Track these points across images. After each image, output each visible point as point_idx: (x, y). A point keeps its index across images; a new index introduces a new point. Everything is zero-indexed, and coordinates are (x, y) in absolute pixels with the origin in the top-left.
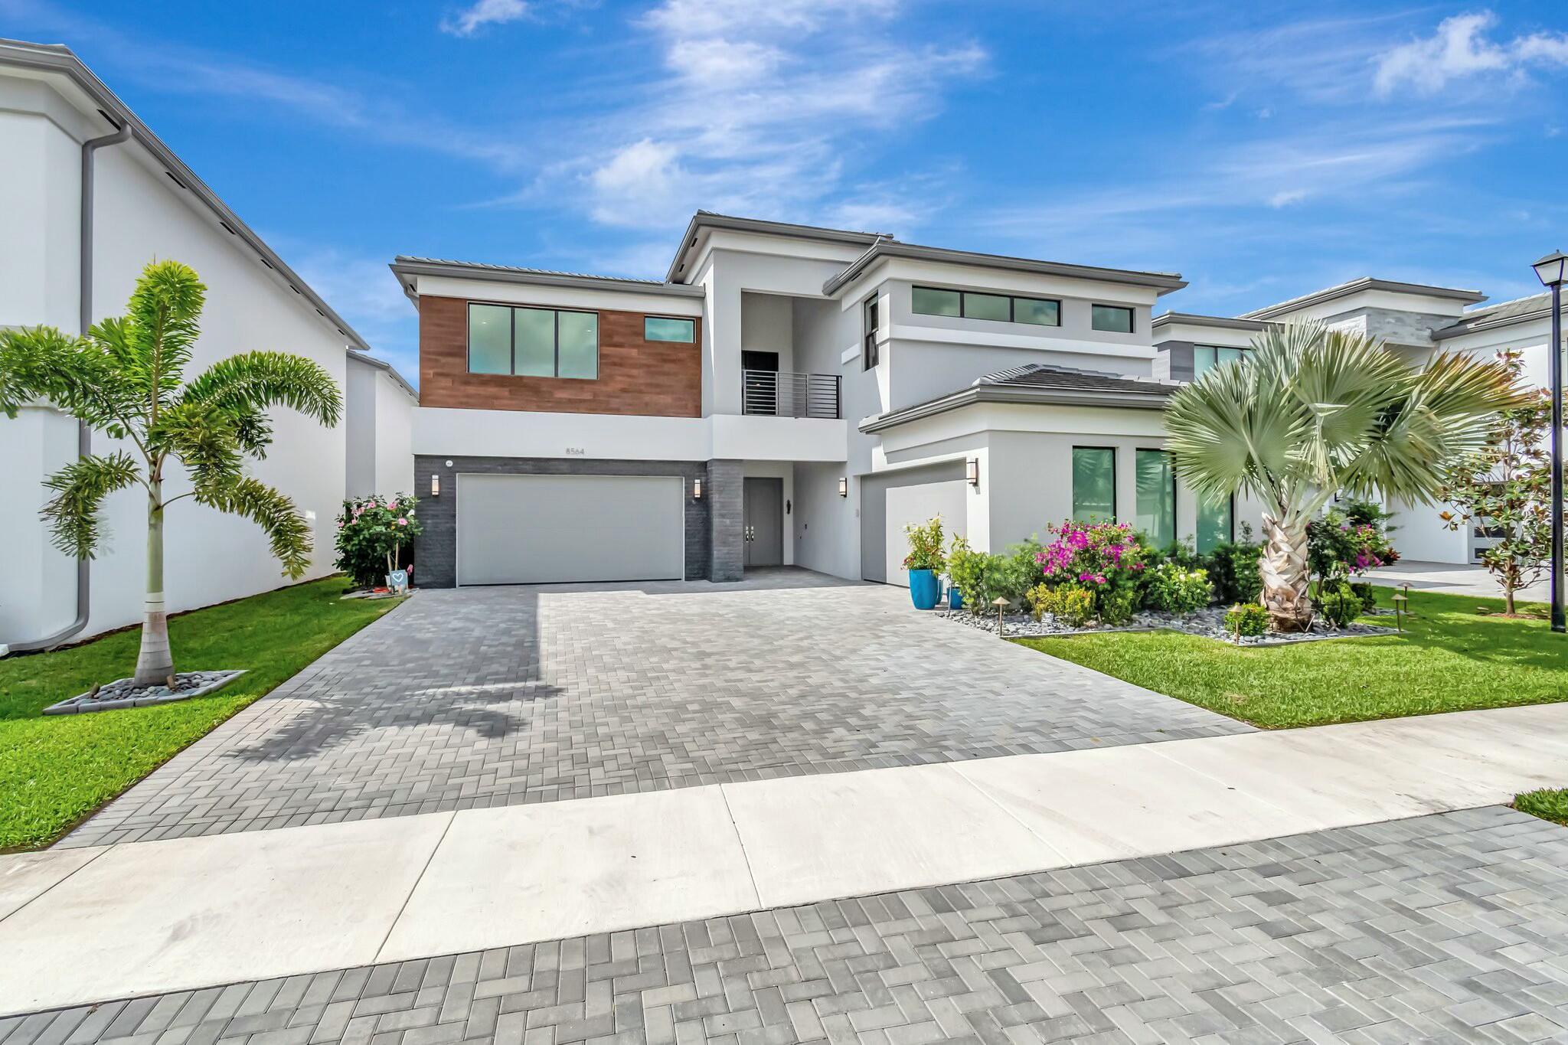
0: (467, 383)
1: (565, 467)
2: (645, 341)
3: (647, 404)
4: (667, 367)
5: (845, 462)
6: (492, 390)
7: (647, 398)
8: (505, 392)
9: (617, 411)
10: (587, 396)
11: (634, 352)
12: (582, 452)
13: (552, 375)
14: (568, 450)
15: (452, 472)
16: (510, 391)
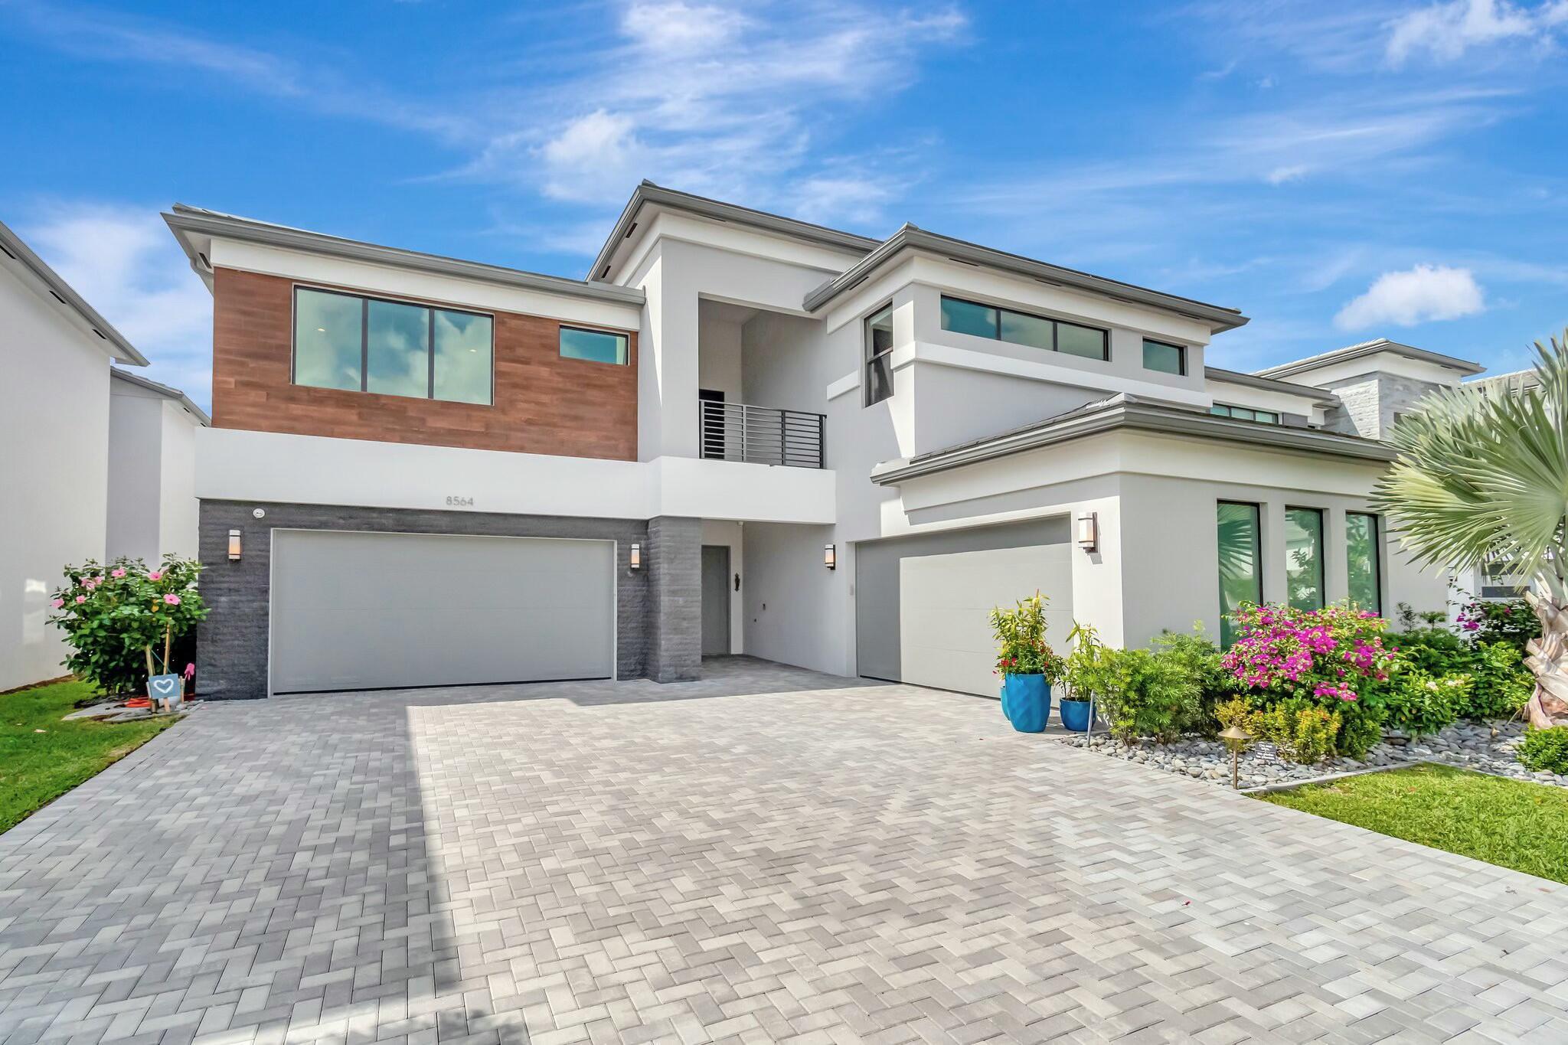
0: (292, 399)
1: (444, 522)
2: (560, 358)
3: (562, 442)
4: (592, 394)
5: (831, 526)
6: (330, 411)
7: (563, 434)
8: (352, 416)
9: (521, 449)
10: (477, 427)
11: (544, 372)
12: (471, 502)
13: (426, 397)
14: (449, 499)
15: (264, 526)
16: (360, 415)
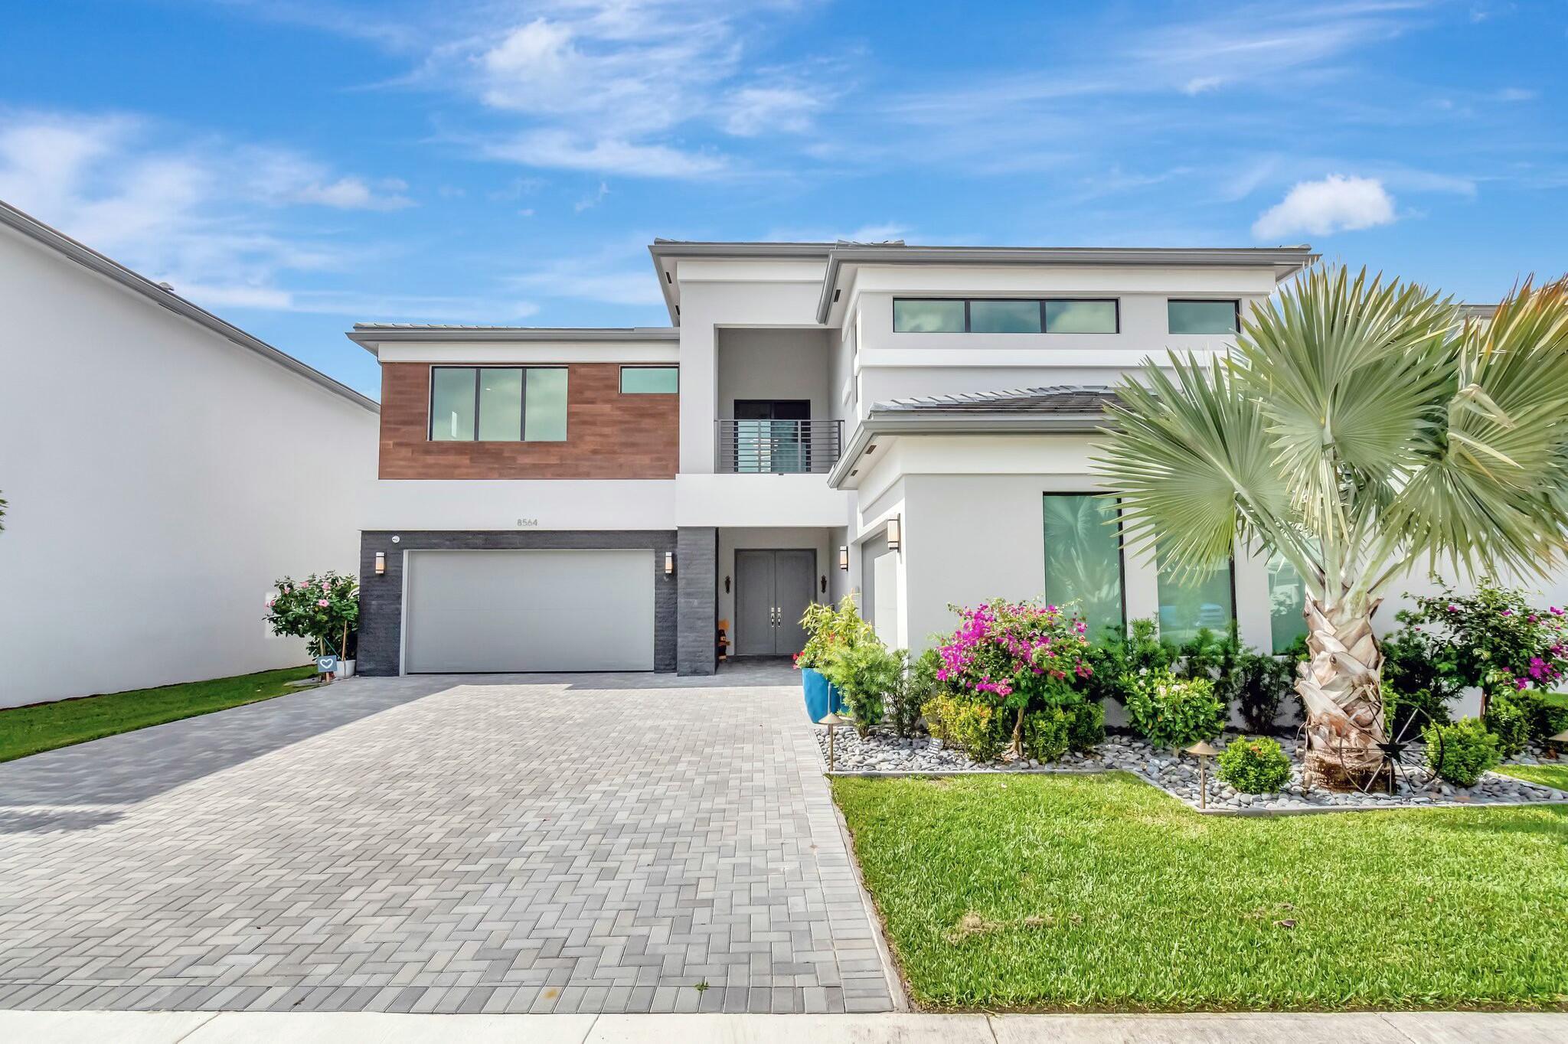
0: (427, 452)
1: (518, 539)
2: (621, 394)
3: (621, 466)
4: (647, 423)
6: (452, 459)
7: (622, 459)
8: (465, 460)
9: (587, 475)
10: (553, 460)
11: (607, 408)
12: (536, 522)
13: (518, 439)
14: (519, 522)
15: (399, 548)
16: (471, 459)
